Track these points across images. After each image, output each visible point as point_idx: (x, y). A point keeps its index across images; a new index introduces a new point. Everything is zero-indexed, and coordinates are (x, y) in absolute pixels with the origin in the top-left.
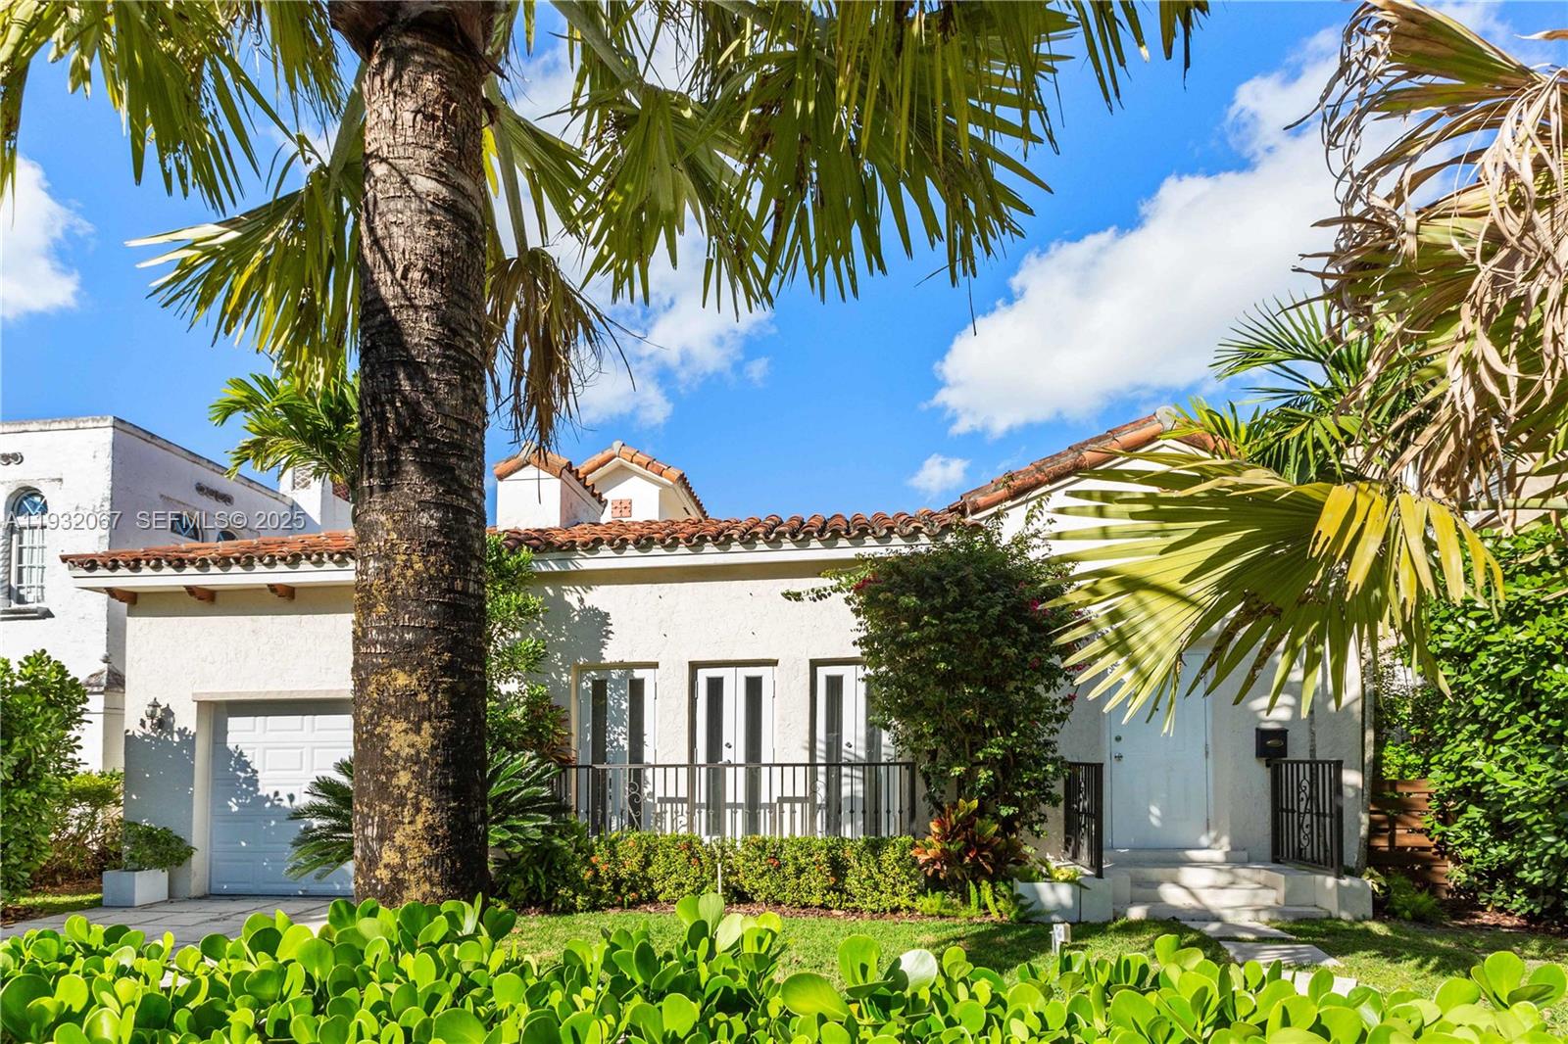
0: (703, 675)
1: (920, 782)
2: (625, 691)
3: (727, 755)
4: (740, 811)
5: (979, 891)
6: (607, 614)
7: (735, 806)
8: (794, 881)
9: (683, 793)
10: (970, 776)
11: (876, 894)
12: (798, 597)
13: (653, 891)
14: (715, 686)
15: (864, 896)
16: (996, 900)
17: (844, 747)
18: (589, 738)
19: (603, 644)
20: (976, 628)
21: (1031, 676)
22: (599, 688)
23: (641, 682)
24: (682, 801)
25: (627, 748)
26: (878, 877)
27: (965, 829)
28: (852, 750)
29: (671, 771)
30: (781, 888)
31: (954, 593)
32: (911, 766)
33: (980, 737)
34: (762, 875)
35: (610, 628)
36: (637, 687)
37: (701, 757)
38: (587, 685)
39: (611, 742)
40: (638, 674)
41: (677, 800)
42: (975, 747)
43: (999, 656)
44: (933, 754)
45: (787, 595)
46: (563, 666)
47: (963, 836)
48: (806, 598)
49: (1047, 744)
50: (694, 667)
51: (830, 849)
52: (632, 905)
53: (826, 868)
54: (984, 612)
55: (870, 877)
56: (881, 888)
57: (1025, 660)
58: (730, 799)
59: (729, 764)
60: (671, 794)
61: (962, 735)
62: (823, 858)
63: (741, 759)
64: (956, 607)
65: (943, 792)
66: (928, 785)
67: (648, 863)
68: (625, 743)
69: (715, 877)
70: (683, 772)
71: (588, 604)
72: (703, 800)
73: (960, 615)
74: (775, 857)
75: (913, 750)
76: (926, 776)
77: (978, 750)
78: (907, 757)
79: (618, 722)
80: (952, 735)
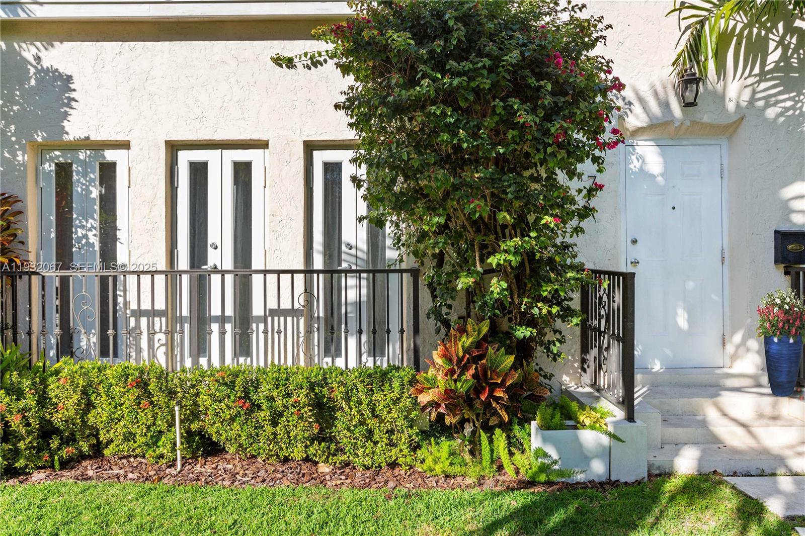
0: (185, 158)
1: (425, 295)
2: (95, 175)
3: (213, 258)
4: (228, 327)
5: (491, 441)
6: (70, 78)
7: (222, 320)
8: (269, 429)
9: (160, 305)
10: (480, 287)
11: (369, 444)
12: (290, 63)
13: (99, 443)
14: (199, 171)
15: (355, 447)
16: (511, 454)
17: (344, 248)
18: (53, 235)
19: (66, 115)
20: (487, 84)
21: (553, 154)
22: (64, 172)
23: (113, 165)
24: (160, 314)
25: (97, 248)
26: (372, 423)
27: (476, 360)
28: (353, 251)
29: (146, 279)
30: (254, 438)
31: (460, 32)
32: (415, 273)
33: (492, 237)
34: (233, 419)
35: (73, 95)
36: (108, 172)
37: (183, 263)
38: (49, 167)
39: (79, 240)
40: (110, 155)
41: (153, 313)
42: (487, 251)
43: (515, 126)
44: (440, 259)
45: (278, 61)
46: (18, 142)
47: (472, 371)
48: (299, 65)
49: (565, 247)
50: (173, 148)
51: (312, 387)
52: (65, 464)
53: (307, 412)
54: (497, 60)
55: (362, 423)
56: (376, 437)
57: (547, 132)
58: (216, 311)
59: (215, 270)
60: (146, 305)
61: (470, 235)
62: (303, 399)
63: (228, 265)
64: (461, 53)
65: (450, 307)
66: (434, 297)
67: (90, 405)
68: (94, 239)
69: (171, 425)
70: (160, 280)
71: (46, 64)
72: (185, 312)
73: (467, 65)
74: (247, 396)
75: (416, 253)
76: (431, 287)
77: (490, 254)
78: (409, 262)
79: (87, 215)
80: (460, 235)
